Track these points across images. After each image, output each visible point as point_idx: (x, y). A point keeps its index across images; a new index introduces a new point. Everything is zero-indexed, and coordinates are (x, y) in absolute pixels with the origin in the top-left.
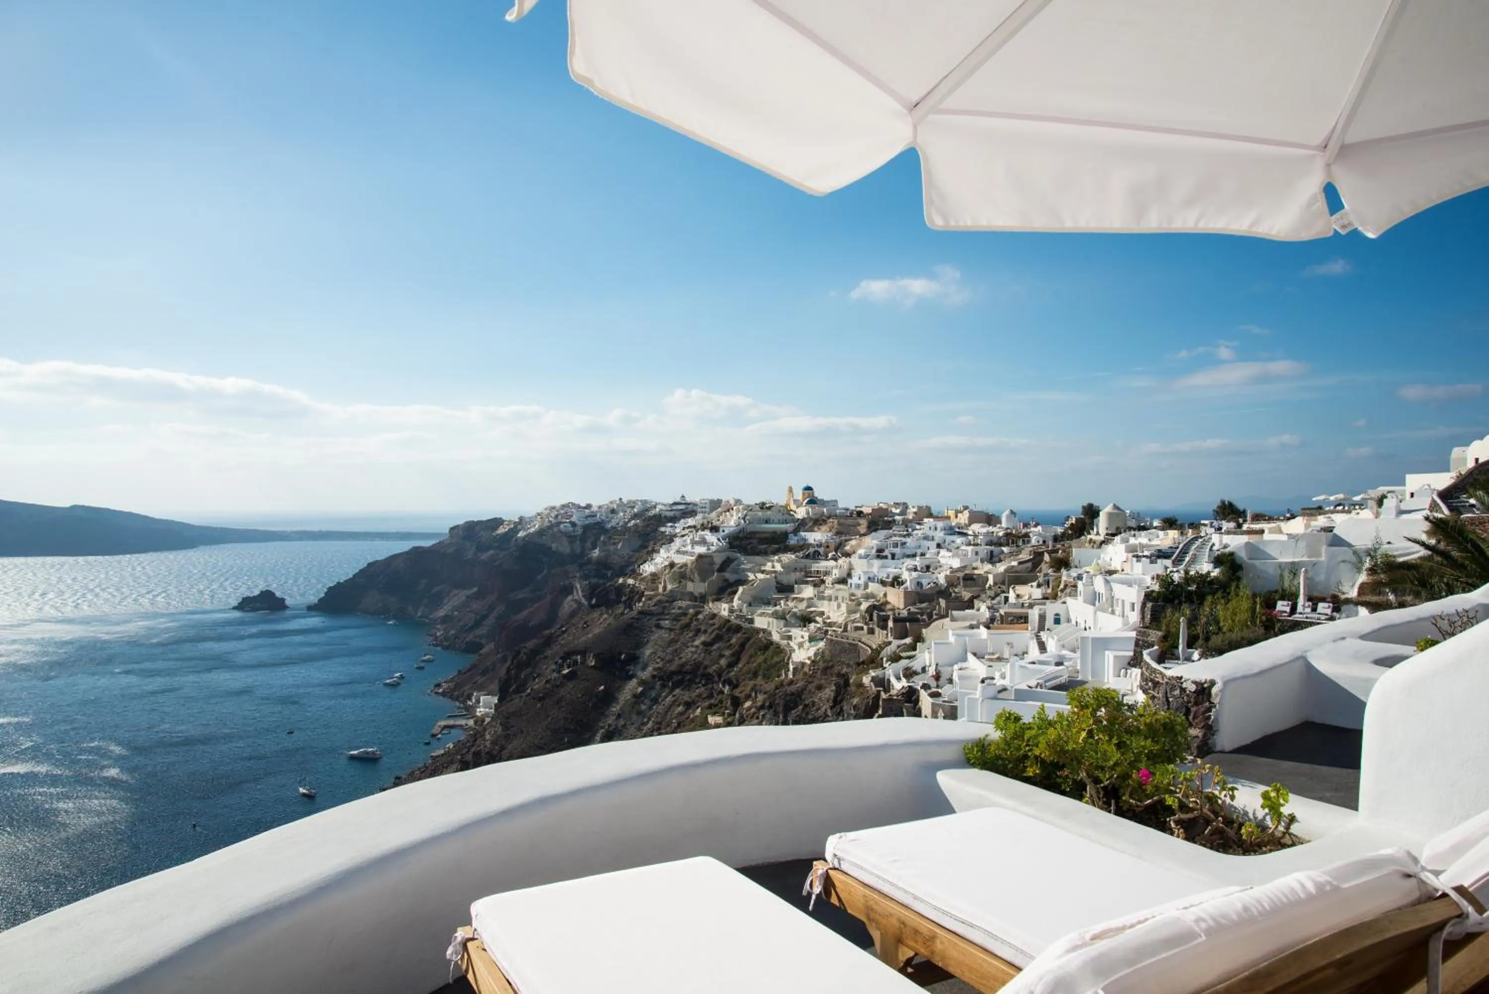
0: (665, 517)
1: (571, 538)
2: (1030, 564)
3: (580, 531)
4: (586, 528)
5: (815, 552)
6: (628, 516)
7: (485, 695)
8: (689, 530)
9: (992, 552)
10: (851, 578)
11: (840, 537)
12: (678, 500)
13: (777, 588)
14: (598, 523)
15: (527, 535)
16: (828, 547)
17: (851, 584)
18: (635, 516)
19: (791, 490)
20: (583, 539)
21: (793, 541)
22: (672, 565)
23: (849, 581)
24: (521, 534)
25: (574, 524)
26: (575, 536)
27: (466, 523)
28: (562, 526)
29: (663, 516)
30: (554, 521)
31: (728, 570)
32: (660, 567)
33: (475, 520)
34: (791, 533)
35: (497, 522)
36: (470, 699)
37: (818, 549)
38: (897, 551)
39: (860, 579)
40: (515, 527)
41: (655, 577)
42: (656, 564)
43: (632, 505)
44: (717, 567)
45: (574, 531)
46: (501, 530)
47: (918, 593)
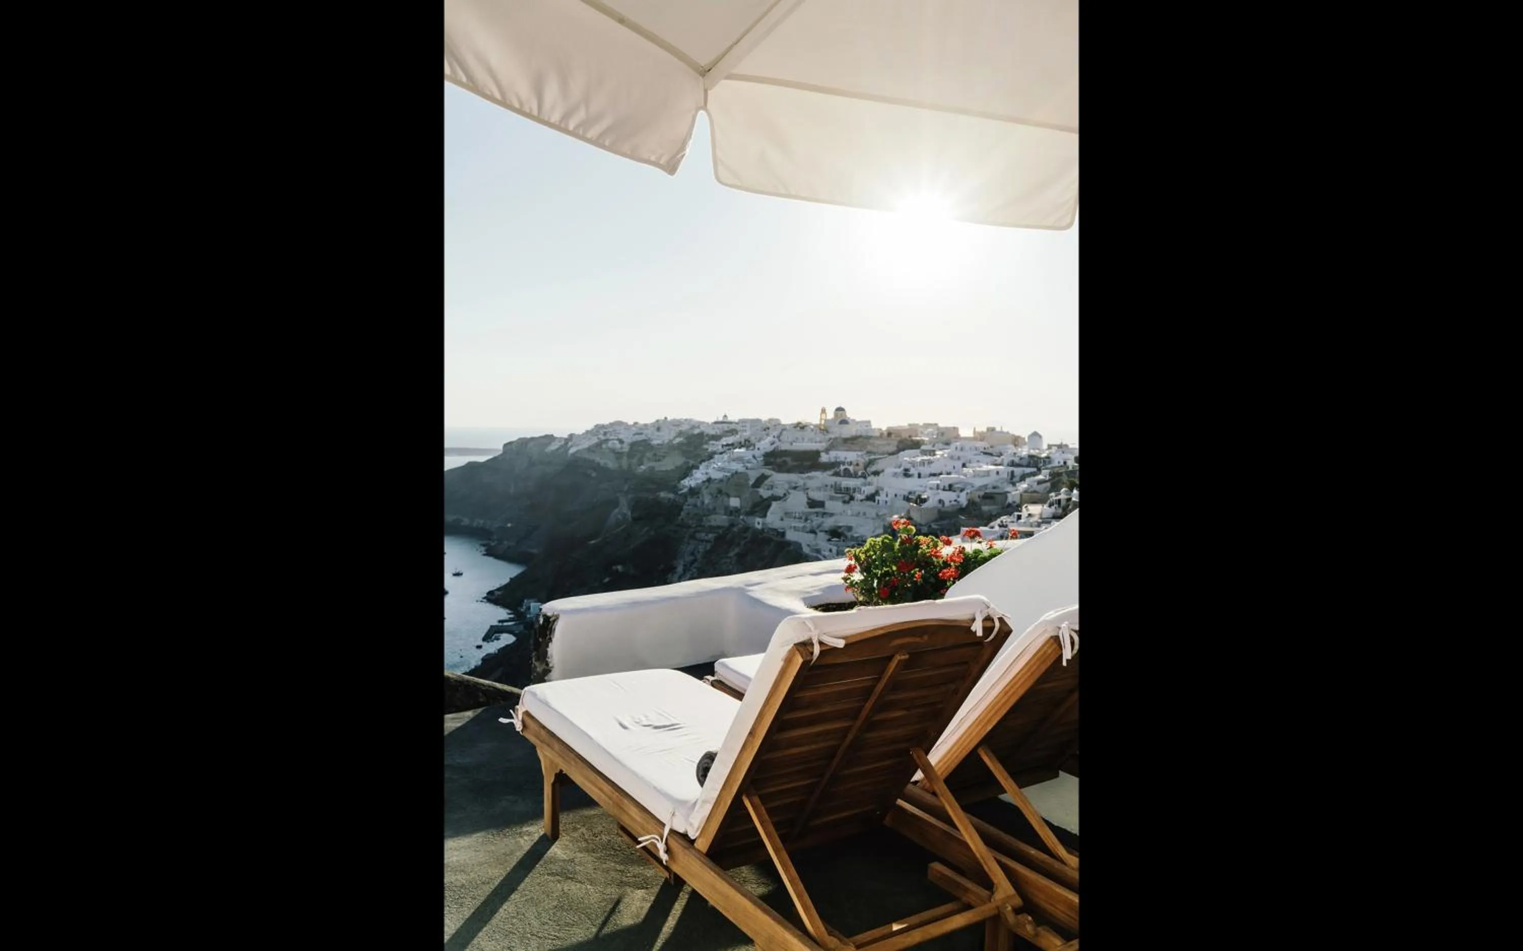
0: (707, 435)
1: (618, 455)
2: (1048, 484)
3: (626, 448)
4: (633, 445)
5: (846, 469)
6: (673, 434)
7: (535, 602)
8: (727, 448)
9: (1012, 472)
10: (879, 495)
11: (870, 456)
12: (721, 419)
13: (808, 503)
14: (644, 441)
15: (577, 452)
16: (857, 465)
17: (878, 501)
18: (680, 434)
19: (823, 411)
20: (630, 455)
21: (824, 458)
22: (709, 480)
23: (877, 498)
24: (572, 451)
25: (621, 442)
26: (622, 453)
27: (520, 439)
28: (610, 443)
29: (705, 434)
30: (603, 438)
31: (763, 485)
32: (700, 481)
33: (529, 436)
34: (823, 451)
35: (550, 438)
36: (522, 606)
37: (848, 467)
38: (922, 469)
39: (887, 496)
40: (566, 443)
41: (693, 492)
42: (696, 479)
43: (677, 423)
44: (751, 482)
45: (622, 448)
46: (554, 447)
47: (939, 511)
